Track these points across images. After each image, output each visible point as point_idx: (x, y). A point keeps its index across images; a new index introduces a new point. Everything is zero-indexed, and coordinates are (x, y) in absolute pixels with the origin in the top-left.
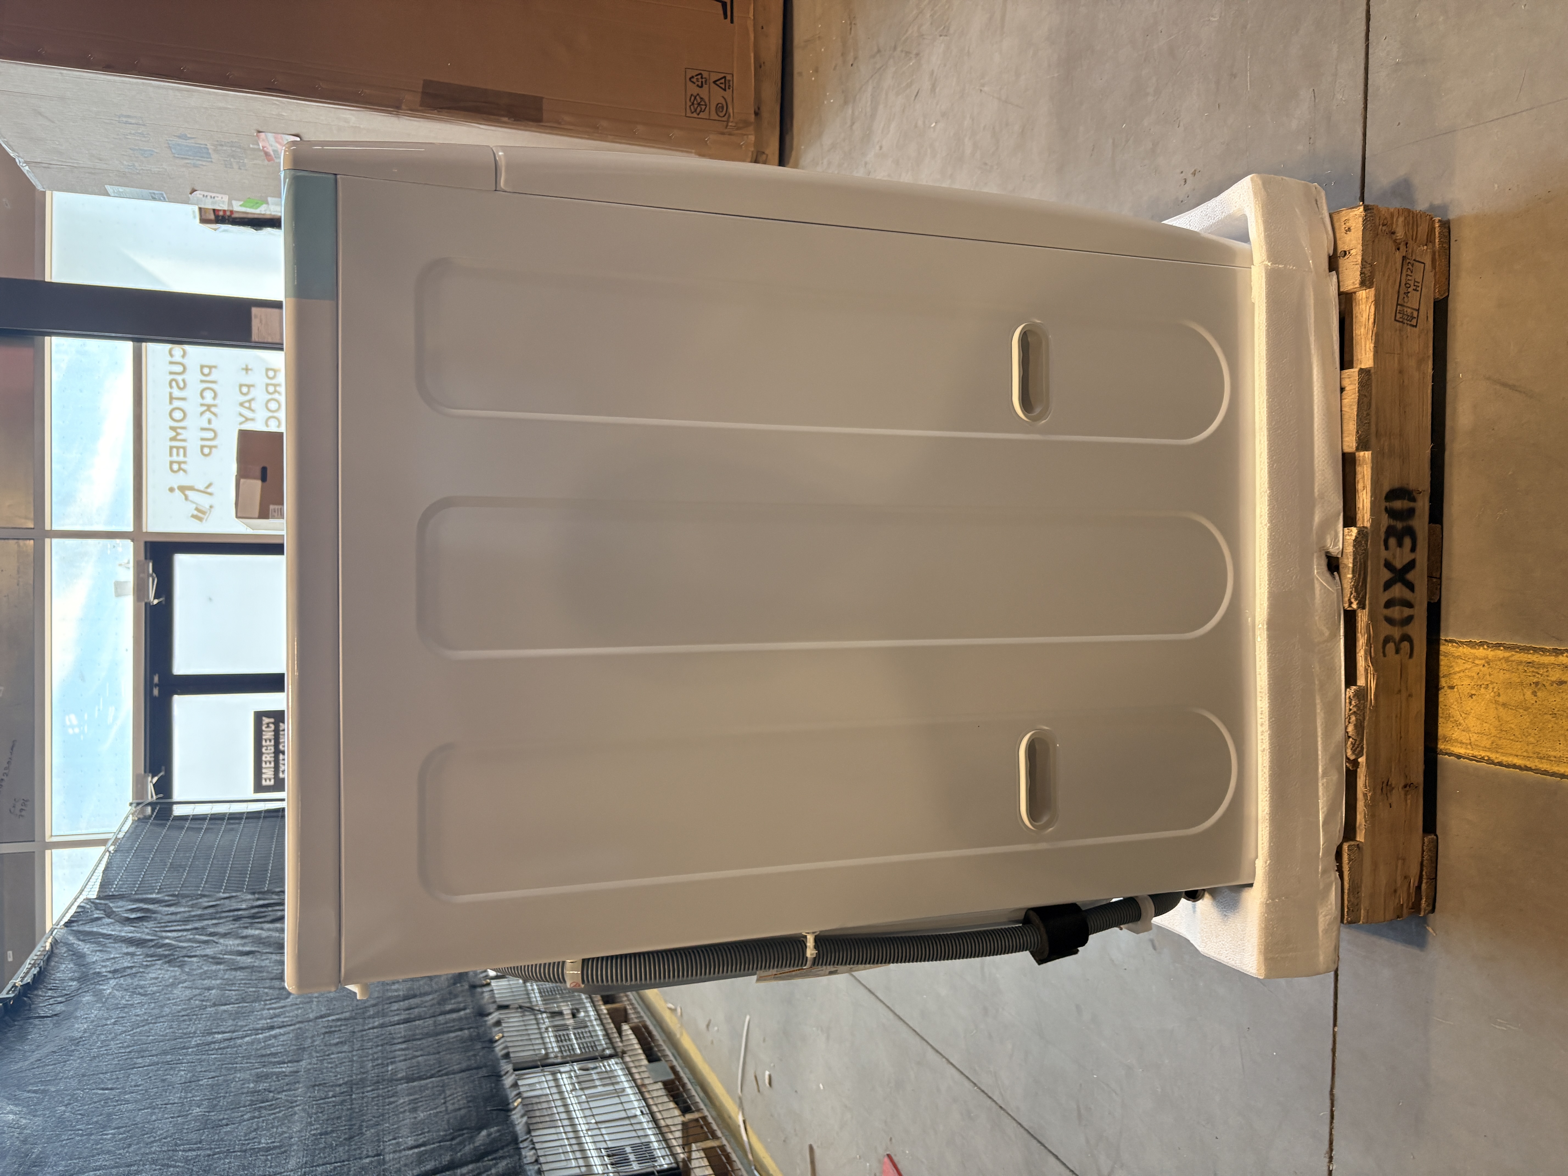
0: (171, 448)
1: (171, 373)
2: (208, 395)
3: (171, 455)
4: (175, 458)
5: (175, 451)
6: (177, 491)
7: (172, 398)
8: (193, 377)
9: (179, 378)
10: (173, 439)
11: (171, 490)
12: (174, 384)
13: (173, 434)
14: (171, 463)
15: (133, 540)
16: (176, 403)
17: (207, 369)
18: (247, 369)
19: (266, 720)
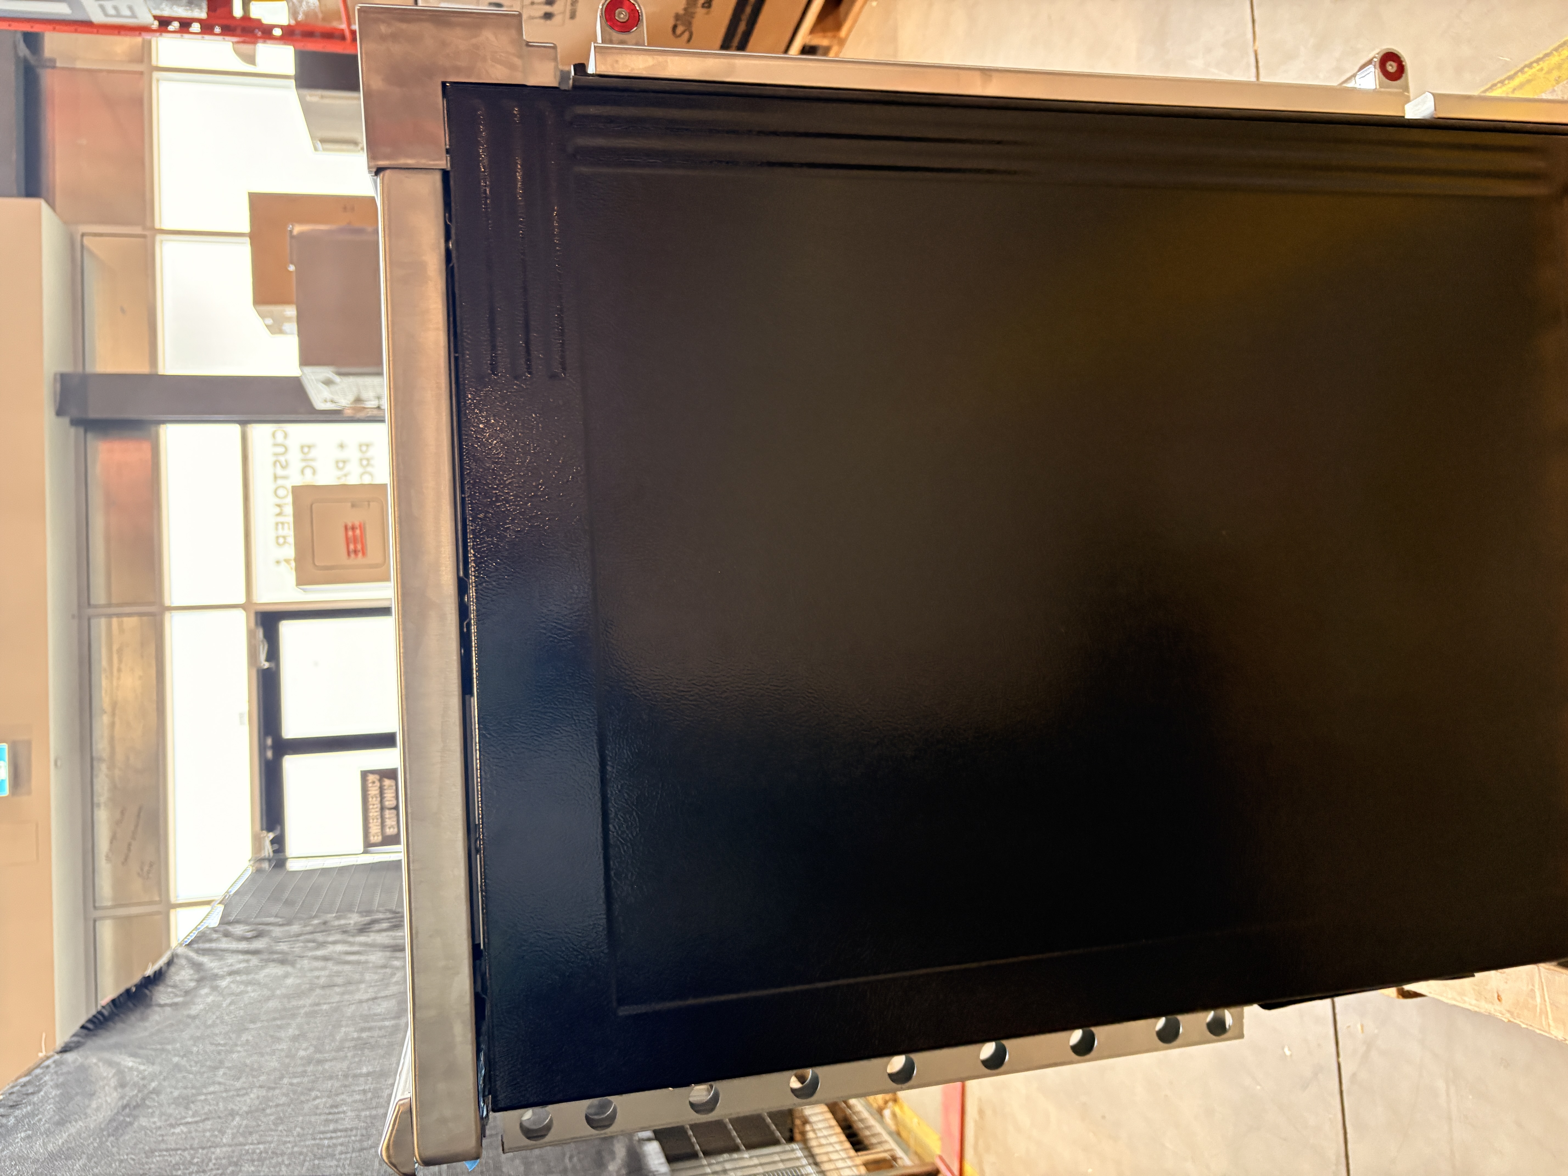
0: (277, 524)
1: (276, 454)
2: (308, 472)
3: (277, 529)
4: (281, 532)
5: (280, 526)
6: (284, 564)
7: (276, 478)
8: (294, 457)
9: (282, 459)
10: (279, 514)
11: (278, 562)
12: (278, 464)
13: (277, 510)
14: (278, 538)
15: (245, 609)
16: (280, 482)
17: (306, 449)
18: (342, 446)
19: (371, 778)
